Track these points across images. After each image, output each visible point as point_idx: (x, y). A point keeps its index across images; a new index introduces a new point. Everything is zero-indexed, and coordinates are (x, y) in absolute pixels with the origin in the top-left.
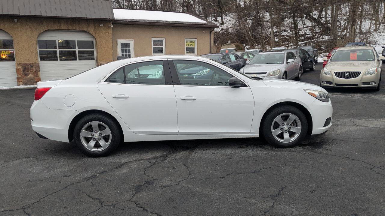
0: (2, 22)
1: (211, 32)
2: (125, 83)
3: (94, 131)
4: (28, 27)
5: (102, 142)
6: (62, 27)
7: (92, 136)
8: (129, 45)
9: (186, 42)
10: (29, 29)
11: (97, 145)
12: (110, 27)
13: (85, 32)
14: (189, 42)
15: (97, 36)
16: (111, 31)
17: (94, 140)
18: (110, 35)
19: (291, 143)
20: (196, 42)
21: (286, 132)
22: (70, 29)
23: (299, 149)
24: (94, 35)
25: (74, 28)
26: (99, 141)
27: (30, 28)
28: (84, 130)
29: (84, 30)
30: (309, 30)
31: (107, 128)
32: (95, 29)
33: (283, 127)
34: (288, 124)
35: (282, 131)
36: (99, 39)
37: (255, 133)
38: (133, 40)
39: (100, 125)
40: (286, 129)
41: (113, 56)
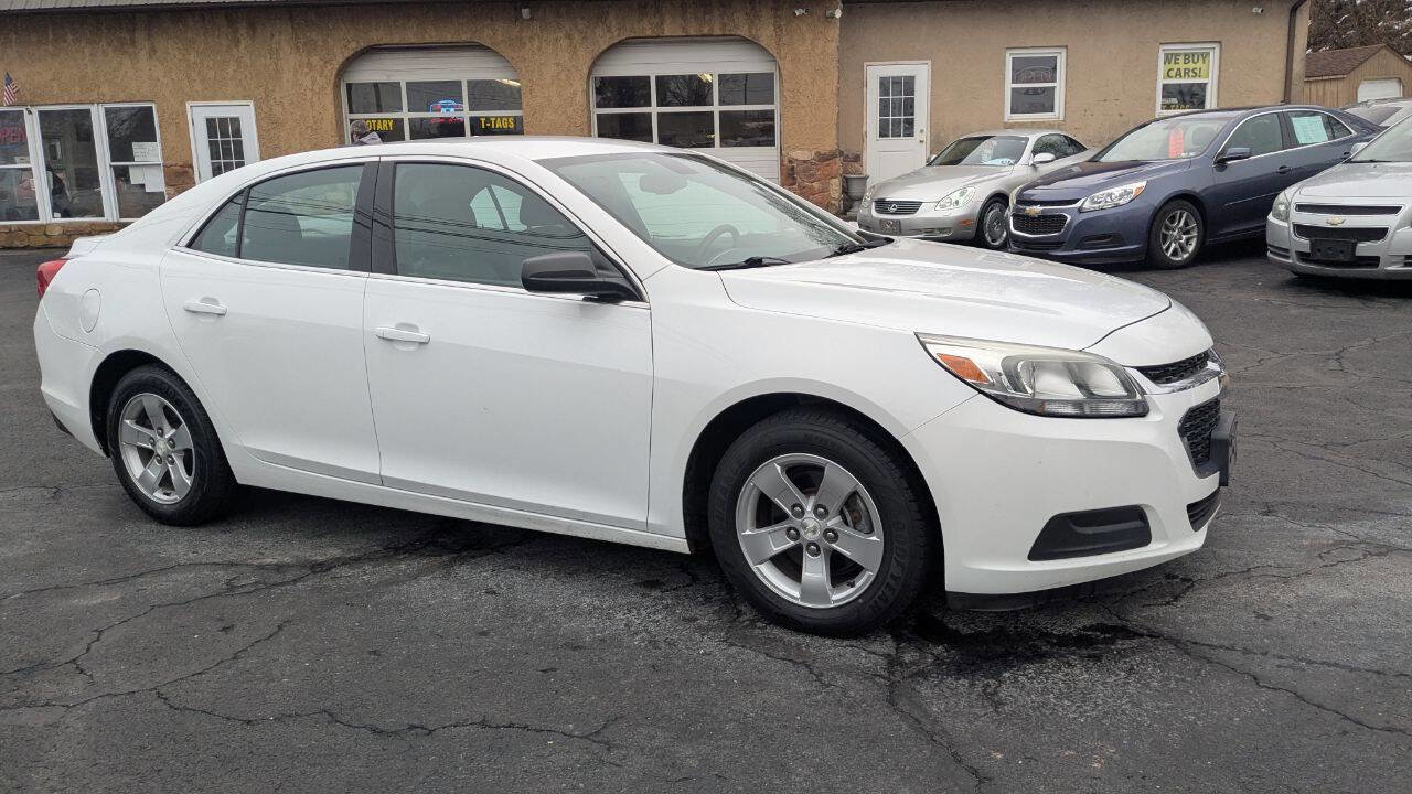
1: (1294, 10)
2: (239, 254)
3: (155, 427)
4: (561, 35)
6: (665, 26)
7: (152, 445)
8: (910, 81)
9: (1168, 59)
10: (564, 43)
11: (166, 482)
12: (833, 17)
13: (744, 40)
14: (1181, 59)
15: (783, 56)
16: (834, 32)
17: (159, 459)
18: (833, 46)
19: (831, 615)
20: (1214, 56)
21: (814, 549)
22: (692, 33)
24: (772, 49)
25: (706, 31)
26: (169, 467)
27: (569, 37)
29: (739, 33)
31: (184, 425)
32: (778, 27)
33: (796, 522)
34: (821, 512)
35: (792, 543)
36: (789, 66)
37: (666, 528)
38: (929, 62)
39: (166, 409)
40: (810, 537)
41: (838, 129)
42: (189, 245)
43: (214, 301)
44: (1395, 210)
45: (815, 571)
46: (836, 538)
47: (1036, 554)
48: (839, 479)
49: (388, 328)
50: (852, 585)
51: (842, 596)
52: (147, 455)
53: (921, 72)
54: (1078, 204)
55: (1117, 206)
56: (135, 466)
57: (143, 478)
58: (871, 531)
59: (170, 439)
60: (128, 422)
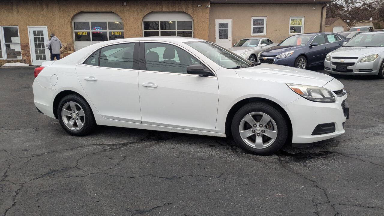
0: (115, 6)
1: (323, 9)
2: (99, 66)
3: (73, 111)
4: (135, 10)
5: (79, 122)
6: (163, 9)
7: (71, 115)
8: (227, 24)
9: (292, 21)
10: (136, 12)
11: (75, 125)
12: (208, 7)
13: (184, 13)
14: (295, 21)
15: (194, 17)
16: (208, 11)
17: (73, 119)
18: (208, 15)
19: (264, 150)
20: (303, 20)
21: (259, 135)
22: (170, 10)
23: (274, 159)
24: (192, 15)
25: (174, 10)
26: (76, 121)
27: (137, 10)
29: (183, 11)
31: (82, 110)
32: (193, 9)
33: (255, 129)
34: (261, 126)
35: (253, 134)
36: (196, 20)
37: (220, 131)
38: (232, 19)
39: (76, 105)
40: (258, 132)
41: (209, 37)
42: (83, 63)
43: (94, 77)
44: (357, 58)
45: (259, 140)
46: (264, 132)
47: (314, 134)
48: (266, 117)
49: (146, 84)
50: (269, 143)
51: (266, 145)
52: (69, 118)
53: (230, 22)
54: (277, 57)
55: (287, 57)
56: (65, 121)
57: (68, 124)
58: (273, 130)
59: (77, 113)
60: (64, 109)
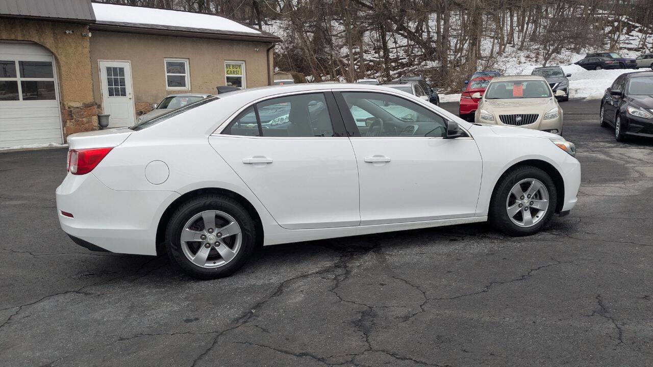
1: (268, 51)
2: (261, 135)
3: (207, 228)
5: (223, 250)
7: (203, 239)
8: (122, 70)
9: (227, 66)
11: (214, 256)
12: (86, 36)
13: (35, 44)
14: (231, 66)
15: (60, 53)
16: (87, 44)
17: (208, 245)
18: (87, 50)
19: (535, 227)
20: (243, 66)
21: (526, 209)
22: (4, 38)
24: (53, 50)
25: (13, 37)
26: (216, 248)
28: (187, 229)
29: (34, 40)
30: (403, 51)
31: (233, 223)
32: (56, 39)
33: (522, 202)
34: (529, 196)
35: (520, 209)
36: (64, 59)
37: (482, 214)
38: (130, 61)
39: (217, 217)
40: (526, 205)
42: (221, 133)
43: (264, 157)
45: (527, 216)
46: (532, 204)
48: (536, 184)
49: (370, 158)
50: (538, 217)
51: (536, 221)
53: (127, 66)
54: (270, 123)
55: (285, 123)
58: (545, 198)
59: (219, 233)
